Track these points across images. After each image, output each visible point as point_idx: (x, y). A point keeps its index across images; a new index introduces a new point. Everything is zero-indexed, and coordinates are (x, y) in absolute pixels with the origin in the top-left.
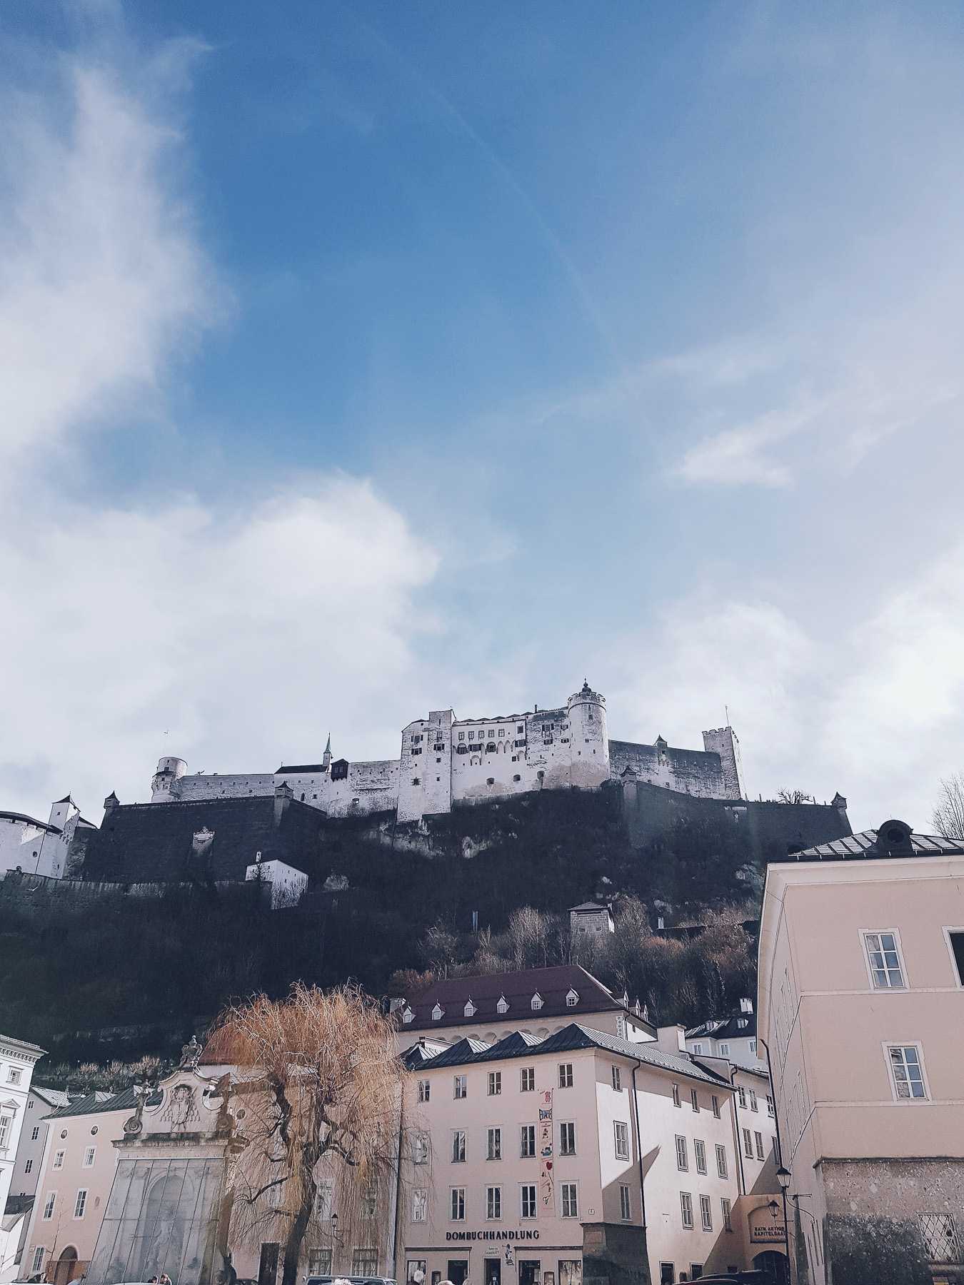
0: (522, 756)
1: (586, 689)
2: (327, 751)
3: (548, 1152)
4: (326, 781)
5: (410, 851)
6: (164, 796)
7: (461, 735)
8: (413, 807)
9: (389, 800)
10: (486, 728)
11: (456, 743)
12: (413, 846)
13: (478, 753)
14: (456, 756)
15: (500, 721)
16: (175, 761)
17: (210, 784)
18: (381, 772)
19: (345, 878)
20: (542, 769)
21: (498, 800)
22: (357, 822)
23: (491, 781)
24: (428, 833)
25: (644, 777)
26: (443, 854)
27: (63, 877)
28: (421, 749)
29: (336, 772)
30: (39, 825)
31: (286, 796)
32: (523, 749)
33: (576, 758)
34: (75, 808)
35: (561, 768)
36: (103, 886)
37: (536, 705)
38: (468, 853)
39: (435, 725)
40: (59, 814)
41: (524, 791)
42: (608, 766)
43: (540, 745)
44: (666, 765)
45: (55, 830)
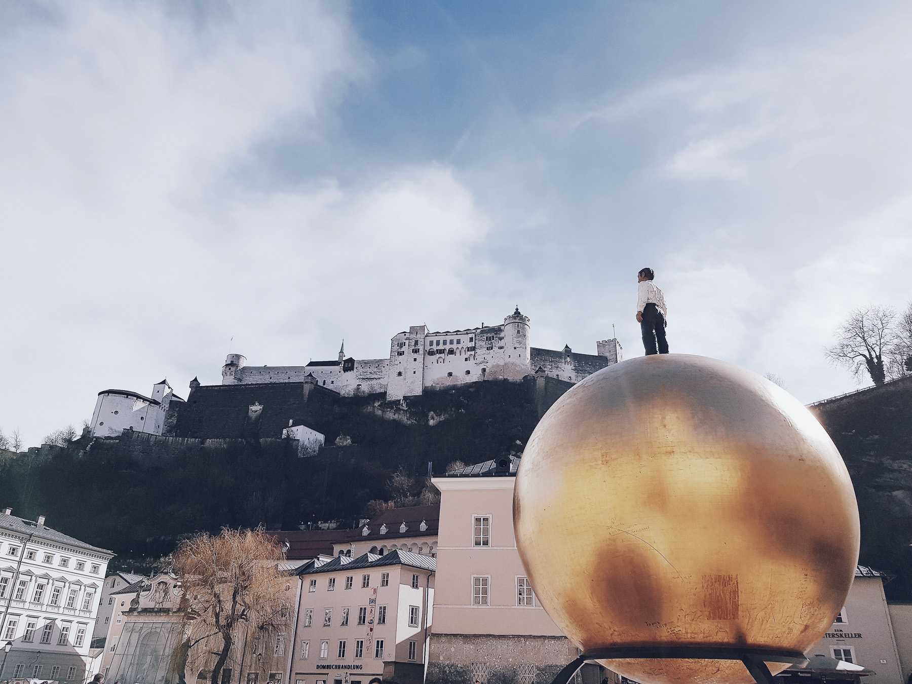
0: (472, 358)
1: (517, 313)
2: (342, 352)
3: (371, 622)
4: (340, 372)
5: (394, 420)
6: (230, 380)
7: (431, 343)
8: (397, 390)
9: (381, 386)
10: (448, 338)
11: (428, 348)
12: (396, 417)
13: (442, 355)
14: (428, 357)
15: (458, 333)
16: (238, 357)
17: (262, 373)
18: (377, 367)
19: (349, 437)
20: (485, 367)
21: (454, 387)
22: (360, 400)
23: (450, 374)
24: (406, 409)
25: (553, 374)
26: (416, 423)
27: (162, 433)
28: (404, 352)
29: (346, 366)
30: (145, 399)
31: (312, 383)
32: (473, 353)
33: (508, 360)
34: (169, 388)
35: (498, 366)
36: (187, 440)
37: (483, 323)
38: (431, 422)
39: (413, 336)
40: (158, 392)
41: (472, 381)
42: (529, 366)
43: (484, 350)
44: (569, 365)
45: (155, 402)
